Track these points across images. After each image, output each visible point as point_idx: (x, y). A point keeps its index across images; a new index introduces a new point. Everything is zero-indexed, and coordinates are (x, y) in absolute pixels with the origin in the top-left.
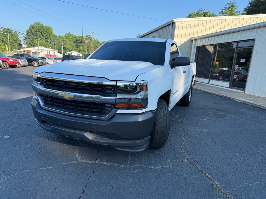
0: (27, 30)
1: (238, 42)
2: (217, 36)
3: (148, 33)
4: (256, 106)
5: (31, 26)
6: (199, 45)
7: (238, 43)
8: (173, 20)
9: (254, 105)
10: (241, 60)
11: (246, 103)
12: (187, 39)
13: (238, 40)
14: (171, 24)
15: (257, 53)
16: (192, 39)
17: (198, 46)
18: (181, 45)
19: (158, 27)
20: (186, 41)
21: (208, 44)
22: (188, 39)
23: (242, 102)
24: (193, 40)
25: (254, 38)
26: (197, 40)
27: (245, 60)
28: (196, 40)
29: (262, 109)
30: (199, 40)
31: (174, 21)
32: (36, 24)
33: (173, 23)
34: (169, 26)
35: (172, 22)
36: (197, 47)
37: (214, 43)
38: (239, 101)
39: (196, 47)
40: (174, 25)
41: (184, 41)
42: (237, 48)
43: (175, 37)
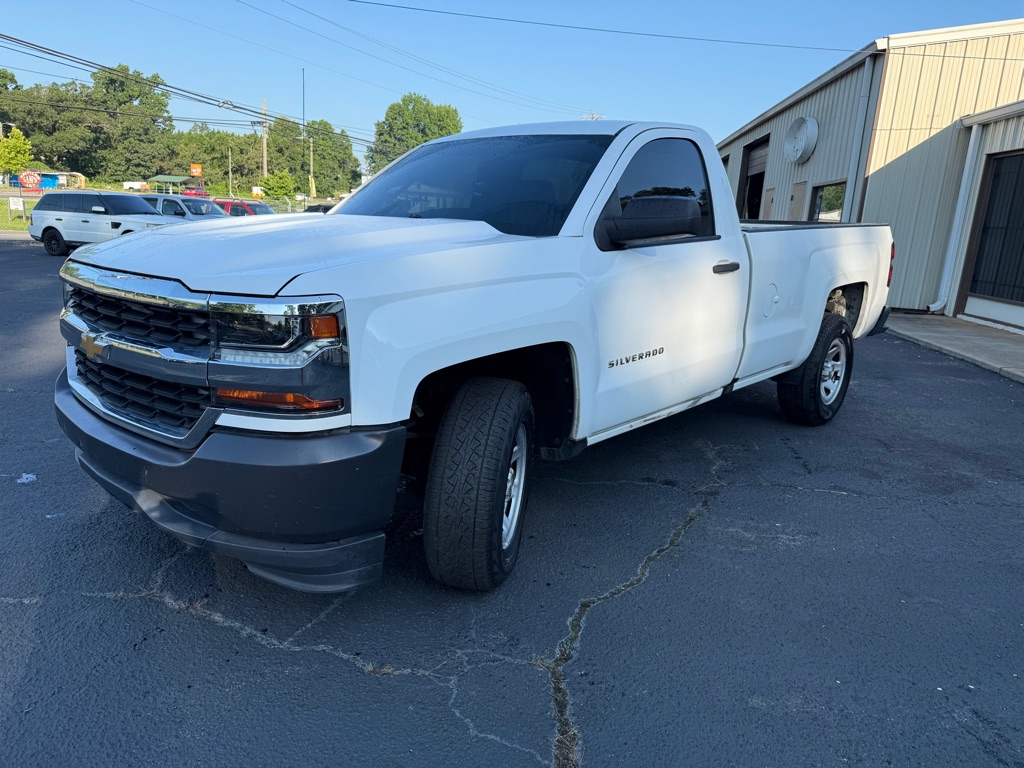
0: (378, 124)
3: (778, 109)
5: (392, 108)
6: (996, 149)
8: (875, 43)
12: (944, 122)
14: (868, 60)
16: (967, 123)
17: (993, 152)
18: (909, 154)
19: (819, 78)
20: (934, 133)
22: (947, 123)
24: (970, 129)
26: (991, 127)
28: (985, 126)
30: (1001, 126)
31: (881, 44)
32: (407, 100)
33: (878, 56)
34: (861, 71)
35: (869, 52)
36: (990, 156)
39: (984, 157)
40: (879, 63)
41: (928, 131)
43: (881, 117)
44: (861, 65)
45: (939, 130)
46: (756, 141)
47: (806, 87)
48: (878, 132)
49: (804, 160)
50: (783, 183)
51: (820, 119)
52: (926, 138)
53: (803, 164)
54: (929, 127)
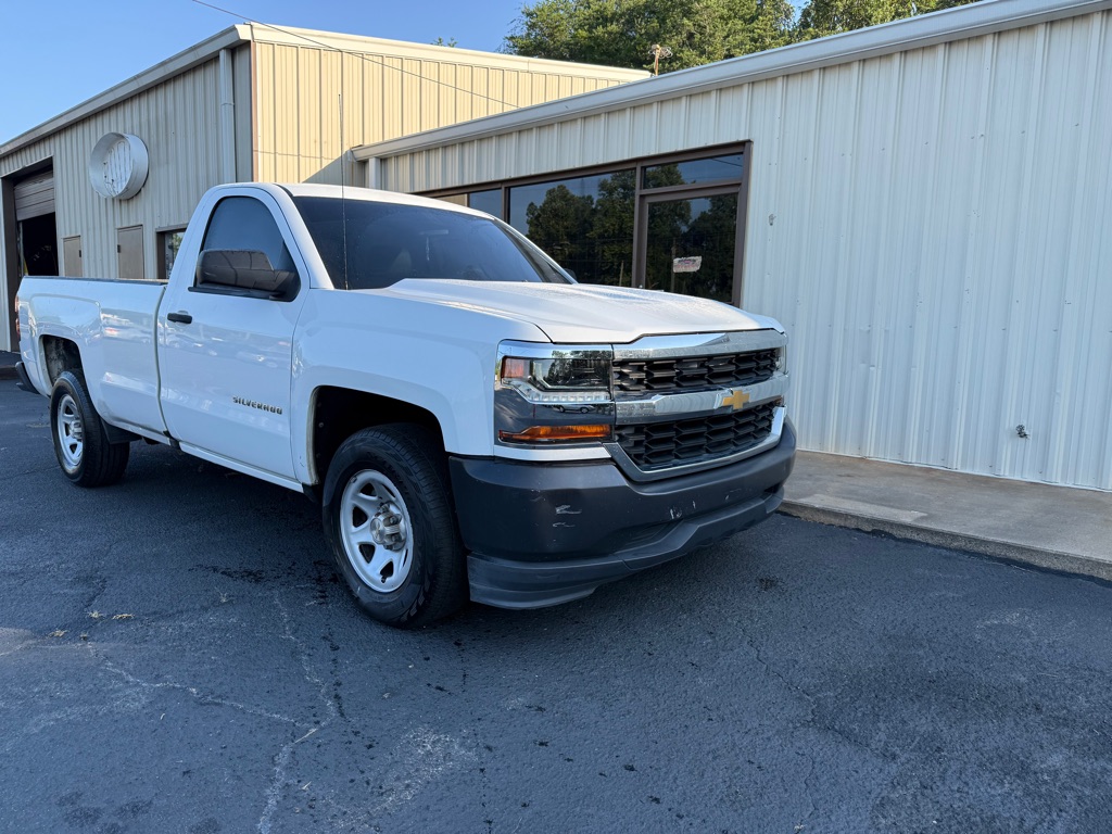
1: (645, 164)
2: (514, 137)
3: (62, 122)
4: (990, 550)
7: (643, 169)
8: (234, 29)
9: (970, 546)
10: (676, 261)
11: (895, 532)
12: (334, 151)
13: (645, 154)
14: (223, 55)
15: (772, 218)
16: (361, 155)
19: (135, 78)
20: (325, 164)
21: (466, 183)
22: (337, 155)
24: (364, 163)
25: (742, 139)
26: (392, 164)
27: (699, 259)
28: (383, 160)
29: (1047, 571)
30: (405, 163)
31: (244, 33)
33: (239, 48)
34: (210, 71)
35: (228, 40)
37: (503, 177)
38: (836, 521)
40: (241, 59)
41: (318, 160)
42: (642, 197)
43: (260, 133)
44: (213, 59)
45: (330, 161)
46: (25, 169)
47: (111, 90)
48: (260, 154)
49: (131, 195)
50: (94, 228)
51: (145, 137)
52: (319, 169)
53: (128, 200)
54: (318, 155)
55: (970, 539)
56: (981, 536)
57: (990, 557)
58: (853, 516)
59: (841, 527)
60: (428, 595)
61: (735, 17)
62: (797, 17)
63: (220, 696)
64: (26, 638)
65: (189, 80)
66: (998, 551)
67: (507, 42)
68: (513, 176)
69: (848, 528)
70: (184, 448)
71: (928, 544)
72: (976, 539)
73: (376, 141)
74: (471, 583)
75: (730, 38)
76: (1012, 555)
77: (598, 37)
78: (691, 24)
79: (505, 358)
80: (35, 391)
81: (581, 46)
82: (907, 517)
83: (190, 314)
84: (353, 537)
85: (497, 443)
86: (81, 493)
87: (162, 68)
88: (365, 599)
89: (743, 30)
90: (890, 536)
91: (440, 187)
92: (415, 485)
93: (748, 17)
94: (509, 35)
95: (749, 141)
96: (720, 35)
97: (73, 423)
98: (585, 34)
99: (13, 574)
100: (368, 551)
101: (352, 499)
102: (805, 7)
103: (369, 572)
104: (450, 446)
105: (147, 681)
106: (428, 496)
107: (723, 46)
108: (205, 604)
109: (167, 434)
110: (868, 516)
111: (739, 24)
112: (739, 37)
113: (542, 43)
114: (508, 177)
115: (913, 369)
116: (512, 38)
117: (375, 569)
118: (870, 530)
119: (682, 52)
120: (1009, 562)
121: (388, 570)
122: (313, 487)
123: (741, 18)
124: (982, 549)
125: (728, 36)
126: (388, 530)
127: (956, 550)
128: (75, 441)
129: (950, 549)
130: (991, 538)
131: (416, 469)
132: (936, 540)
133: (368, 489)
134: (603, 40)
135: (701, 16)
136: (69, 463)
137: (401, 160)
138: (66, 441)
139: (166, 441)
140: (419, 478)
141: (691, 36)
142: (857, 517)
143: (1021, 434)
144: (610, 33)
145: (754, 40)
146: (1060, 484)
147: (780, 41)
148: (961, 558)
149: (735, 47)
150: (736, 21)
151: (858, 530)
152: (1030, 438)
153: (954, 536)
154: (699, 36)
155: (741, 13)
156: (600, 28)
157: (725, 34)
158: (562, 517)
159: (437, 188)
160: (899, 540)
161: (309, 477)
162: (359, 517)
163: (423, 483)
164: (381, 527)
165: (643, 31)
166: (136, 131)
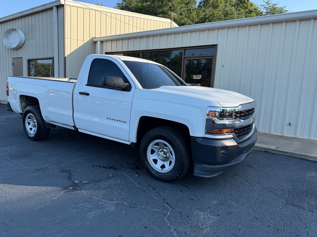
2: (146, 38)
4: (296, 156)
7: (185, 50)
9: (291, 155)
10: (194, 76)
11: (271, 151)
14: (54, 8)
15: (223, 66)
16: (95, 40)
17: (107, 52)
19: (21, 12)
22: (88, 40)
23: (264, 150)
24: (95, 42)
25: (215, 44)
27: (201, 76)
28: (102, 42)
29: (312, 161)
31: (62, 2)
33: (60, 6)
34: (49, 13)
35: (57, 4)
40: (60, 10)
41: (83, 41)
42: (184, 58)
43: (66, 32)
44: (51, 8)
45: (86, 42)
48: (66, 39)
50: (3, 57)
51: (24, 30)
52: (83, 44)
53: (17, 49)
54: (83, 40)
55: (291, 153)
56: (294, 152)
57: (297, 158)
58: (259, 147)
59: (256, 150)
60: (180, 174)
61: (182, 3)
62: (198, 4)
63: (134, 205)
64: (62, 190)
65: (41, 15)
66: (299, 156)
67: (116, 5)
68: (144, 49)
69: (258, 151)
70: (80, 130)
71: (280, 155)
72: (293, 153)
73: (99, 37)
74: (194, 171)
75: (181, 9)
76: (302, 157)
77: (144, 6)
78: (171, 4)
79: (209, 111)
80: (12, 111)
81: (139, 8)
82: (273, 147)
83: (88, 93)
84: (151, 158)
85: (206, 133)
86: (36, 143)
87: (32, 10)
88: (156, 175)
89: (185, 7)
90: (269, 152)
91: (121, 51)
92: (178, 144)
93: (186, 3)
94: (117, 3)
95: (217, 45)
96: (179, 8)
97: (32, 122)
98: (140, 5)
99: (38, 170)
100: (155, 161)
101: (151, 147)
102: (200, 1)
103: (157, 167)
104: (192, 134)
105: (109, 201)
106: (181, 147)
107: (180, 11)
108: (106, 177)
109: (74, 127)
110: (263, 147)
111: (184, 5)
112: (184, 9)
113: (127, 6)
114: (143, 50)
115: (261, 108)
116: (118, 4)
117: (158, 166)
118: (264, 151)
119: (168, 12)
120: (302, 159)
121: (163, 167)
122: (136, 143)
123: (184, 3)
124: (294, 156)
125: (181, 8)
126: (165, 156)
127: (287, 156)
128: (32, 127)
129: (286, 156)
130: (297, 153)
131: (177, 140)
132: (282, 153)
133: (157, 144)
134: (145, 7)
135: (173, 2)
136: (30, 134)
137: (108, 42)
138: (28, 127)
139: (73, 129)
140: (178, 142)
141: (170, 7)
142: (260, 148)
143: (290, 125)
144: (148, 5)
145: (188, 10)
146: (299, 137)
147: (195, 11)
148: (289, 158)
149: (183, 11)
150: (183, 4)
151: (261, 151)
152: (292, 126)
153: (287, 153)
154: (172, 7)
155: (184, 2)
156: (145, 3)
157: (180, 8)
158: (223, 153)
159: (120, 51)
160: (272, 153)
161: (134, 141)
162: (153, 152)
163: (180, 144)
164: (163, 155)
165: (157, 5)
166: (20, 28)
